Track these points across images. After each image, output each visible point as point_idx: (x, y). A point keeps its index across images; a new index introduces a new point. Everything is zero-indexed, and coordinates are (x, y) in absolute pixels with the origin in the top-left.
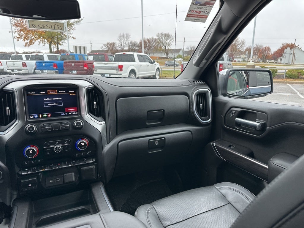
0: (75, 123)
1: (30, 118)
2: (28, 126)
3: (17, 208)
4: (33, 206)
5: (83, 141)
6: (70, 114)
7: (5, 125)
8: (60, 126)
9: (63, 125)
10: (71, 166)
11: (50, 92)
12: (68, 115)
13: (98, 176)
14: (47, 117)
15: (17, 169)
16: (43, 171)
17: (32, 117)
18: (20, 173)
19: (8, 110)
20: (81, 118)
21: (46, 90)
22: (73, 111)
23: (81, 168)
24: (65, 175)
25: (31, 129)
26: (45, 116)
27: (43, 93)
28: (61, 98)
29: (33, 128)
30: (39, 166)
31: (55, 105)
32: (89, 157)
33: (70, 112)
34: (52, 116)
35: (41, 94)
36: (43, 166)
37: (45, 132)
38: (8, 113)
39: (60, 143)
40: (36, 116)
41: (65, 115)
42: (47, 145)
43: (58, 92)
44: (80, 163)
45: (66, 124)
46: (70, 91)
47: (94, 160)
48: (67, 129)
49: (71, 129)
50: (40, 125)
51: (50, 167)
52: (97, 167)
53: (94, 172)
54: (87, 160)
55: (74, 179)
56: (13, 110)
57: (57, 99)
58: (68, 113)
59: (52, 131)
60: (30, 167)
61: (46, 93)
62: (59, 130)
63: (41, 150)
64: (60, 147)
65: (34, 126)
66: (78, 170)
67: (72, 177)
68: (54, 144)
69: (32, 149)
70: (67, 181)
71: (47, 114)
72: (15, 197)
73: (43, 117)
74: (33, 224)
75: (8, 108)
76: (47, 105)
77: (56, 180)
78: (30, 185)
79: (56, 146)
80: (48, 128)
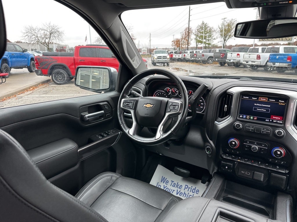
0: (277, 131)
1: (239, 116)
2: (237, 123)
3: (214, 179)
4: (226, 184)
5: (280, 150)
6: (274, 121)
7: (222, 118)
8: (262, 130)
9: (265, 130)
10: (262, 168)
11: (261, 99)
12: (272, 122)
13: (288, 188)
14: (253, 119)
15: (221, 152)
16: (239, 162)
17: (241, 116)
18: (223, 156)
19: (226, 107)
20: (284, 128)
21: (257, 97)
22: (278, 120)
23: (272, 174)
24: (255, 172)
25: (238, 126)
26: (252, 118)
27: (255, 99)
28: (270, 106)
29: (239, 126)
30: (237, 156)
31: (263, 111)
32: (282, 167)
33: (275, 120)
34: (258, 119)
35: (253, 99)
36: (240, 158)
37: (248, 131)
38: (225, 110)
39: (258, 144)
40: (245, 117)
41: (270, 122)
42: (246, 143)
43: (268, 100)
44: (272, 168)
45: (268, 130)
46: (280, 101)
47: (287, 172)
48: (267, 135)
49: (271, 135)
50: (246, 125)
51: (245, 161)
52: (288, 179)
53: (284, 182)
54: (279, 169)
55: (262, 180)
56: (229, 108)
57: (266, 106)
58: (273, 120)
59: (254, 132)
60: (230, 154)
61: (258, 99)
62: (260, 133)
63: (242, 145)
64: (257, 148)
65: (241, 124)
66: (268, 174)
67: (261, 177)
68: (253, 143)
69: (235, 141)
70: (255, 178)
71: (254, 117)
72: (215, 171)
73: (250, 119)
74: (222, 197)
75: (226, 106)
76: (255, 109)
77: (247, 173)
78: (227, 167)
79: (254, 146)
80: (251, 128)
